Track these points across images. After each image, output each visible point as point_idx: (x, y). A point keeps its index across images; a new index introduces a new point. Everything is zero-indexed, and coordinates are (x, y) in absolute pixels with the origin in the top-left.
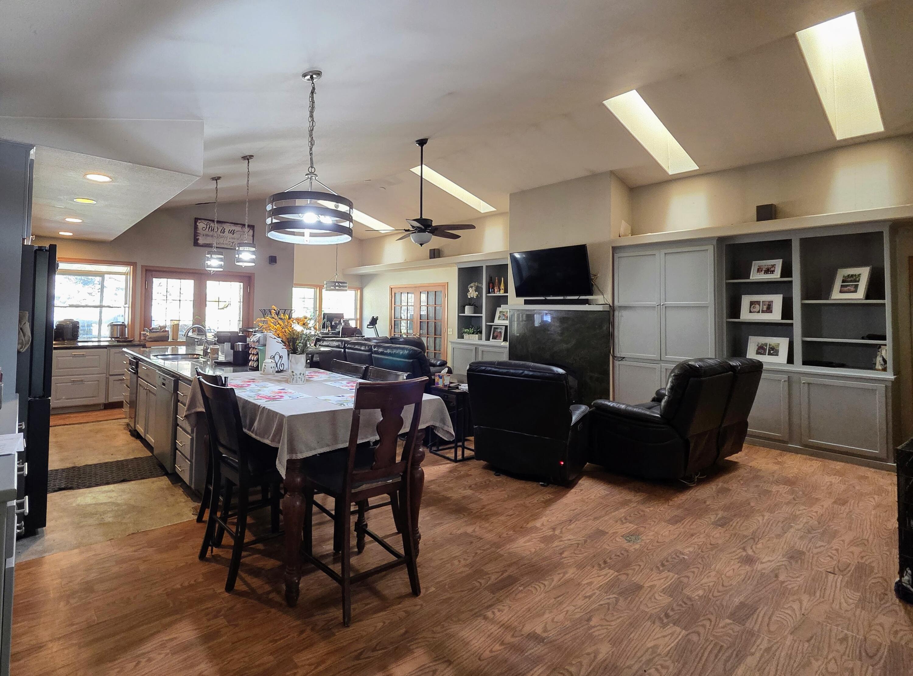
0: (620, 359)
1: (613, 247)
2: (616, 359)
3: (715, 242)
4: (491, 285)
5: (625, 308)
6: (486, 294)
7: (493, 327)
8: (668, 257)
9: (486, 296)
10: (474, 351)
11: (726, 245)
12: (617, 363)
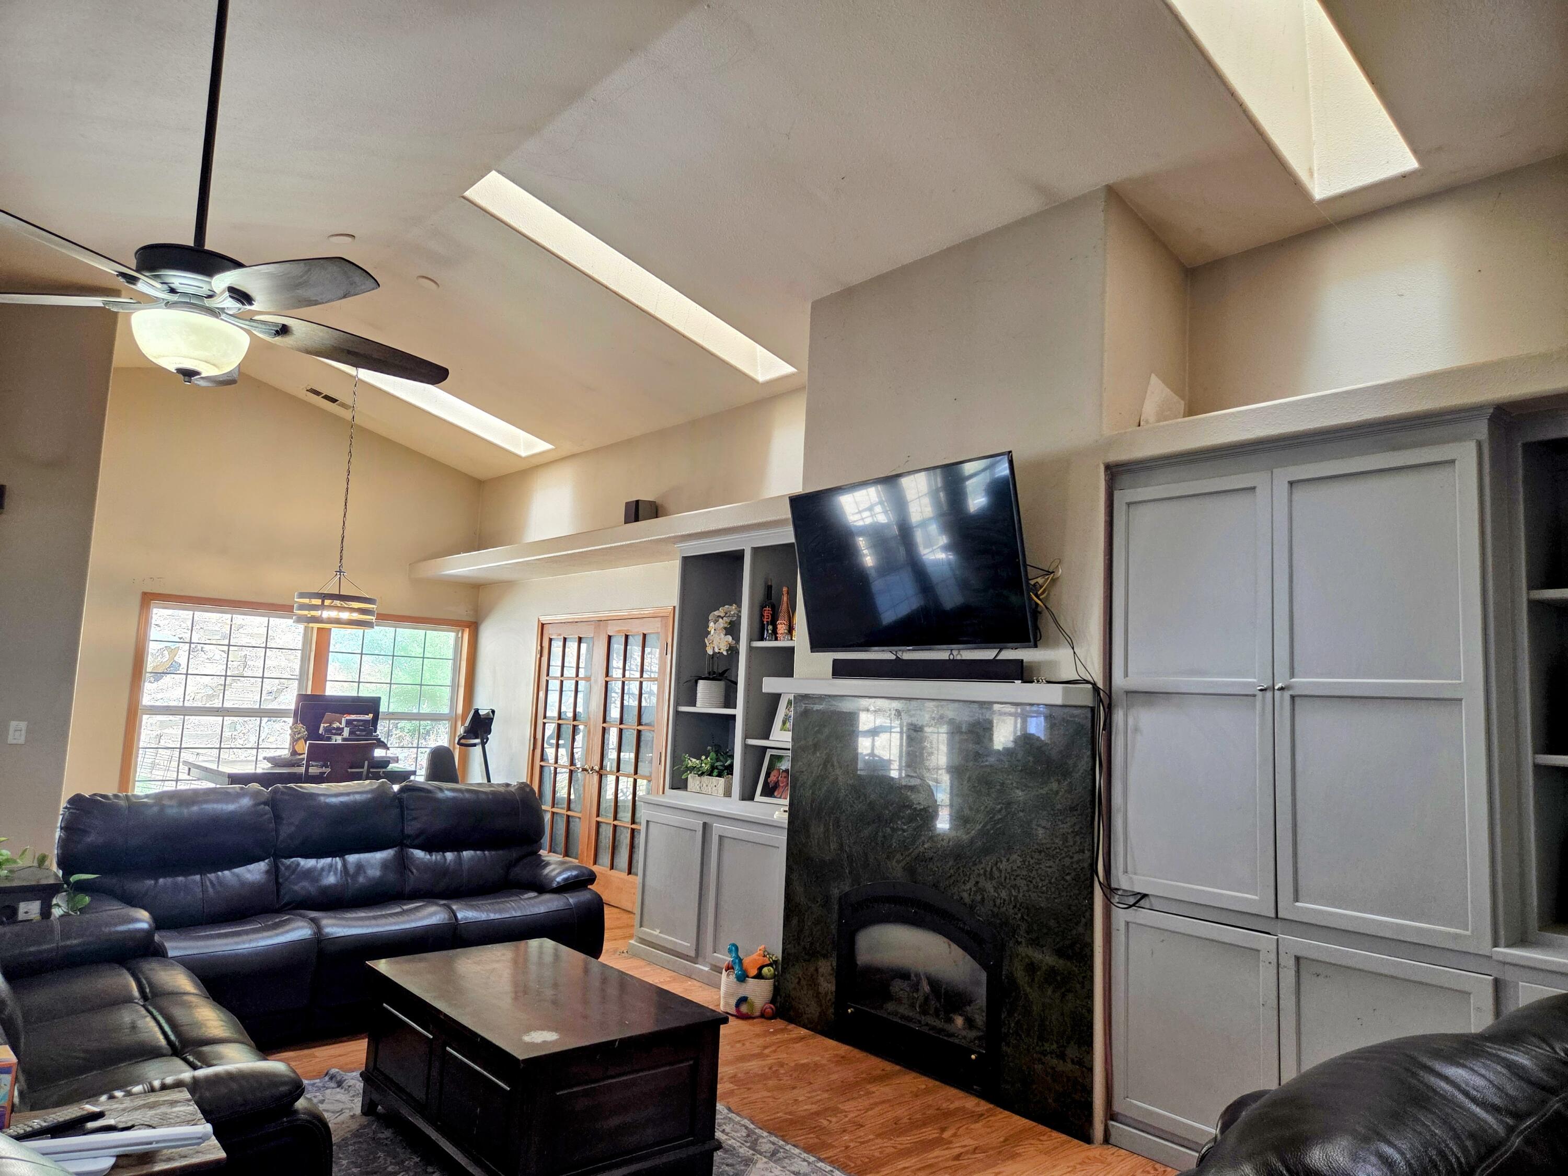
0: (1132, 901)
1: (1108, 467)
2: (1116, 899)
3: (1482, 430)
4: (767, 611)
5: (1148, 696)
6: (751, 640)
7: (769, 753)
8: (1300, 494)
9: (751, 649)
10: (700, 833)
11: (1527, 447)
12: (1121, 916)
